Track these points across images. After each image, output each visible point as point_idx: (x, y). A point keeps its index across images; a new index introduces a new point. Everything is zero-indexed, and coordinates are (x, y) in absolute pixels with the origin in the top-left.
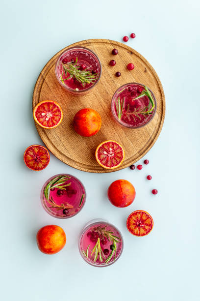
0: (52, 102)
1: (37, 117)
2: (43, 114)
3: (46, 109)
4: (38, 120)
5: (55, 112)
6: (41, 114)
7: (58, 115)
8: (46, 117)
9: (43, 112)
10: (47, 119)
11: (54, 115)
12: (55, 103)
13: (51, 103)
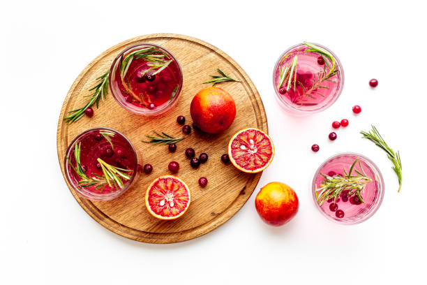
0: (157, 180)
1: (158, 214)
2: (162, 203)
3: (159, 193)
4: (163, 215)
5: (173, 185)
6: (159, 206)
7: (179, 187)
8: (168, 202)
9: (160, 200)
10: (172, 205)
11: (175, 191)
12: (161, 177)
13: (157, 182)
